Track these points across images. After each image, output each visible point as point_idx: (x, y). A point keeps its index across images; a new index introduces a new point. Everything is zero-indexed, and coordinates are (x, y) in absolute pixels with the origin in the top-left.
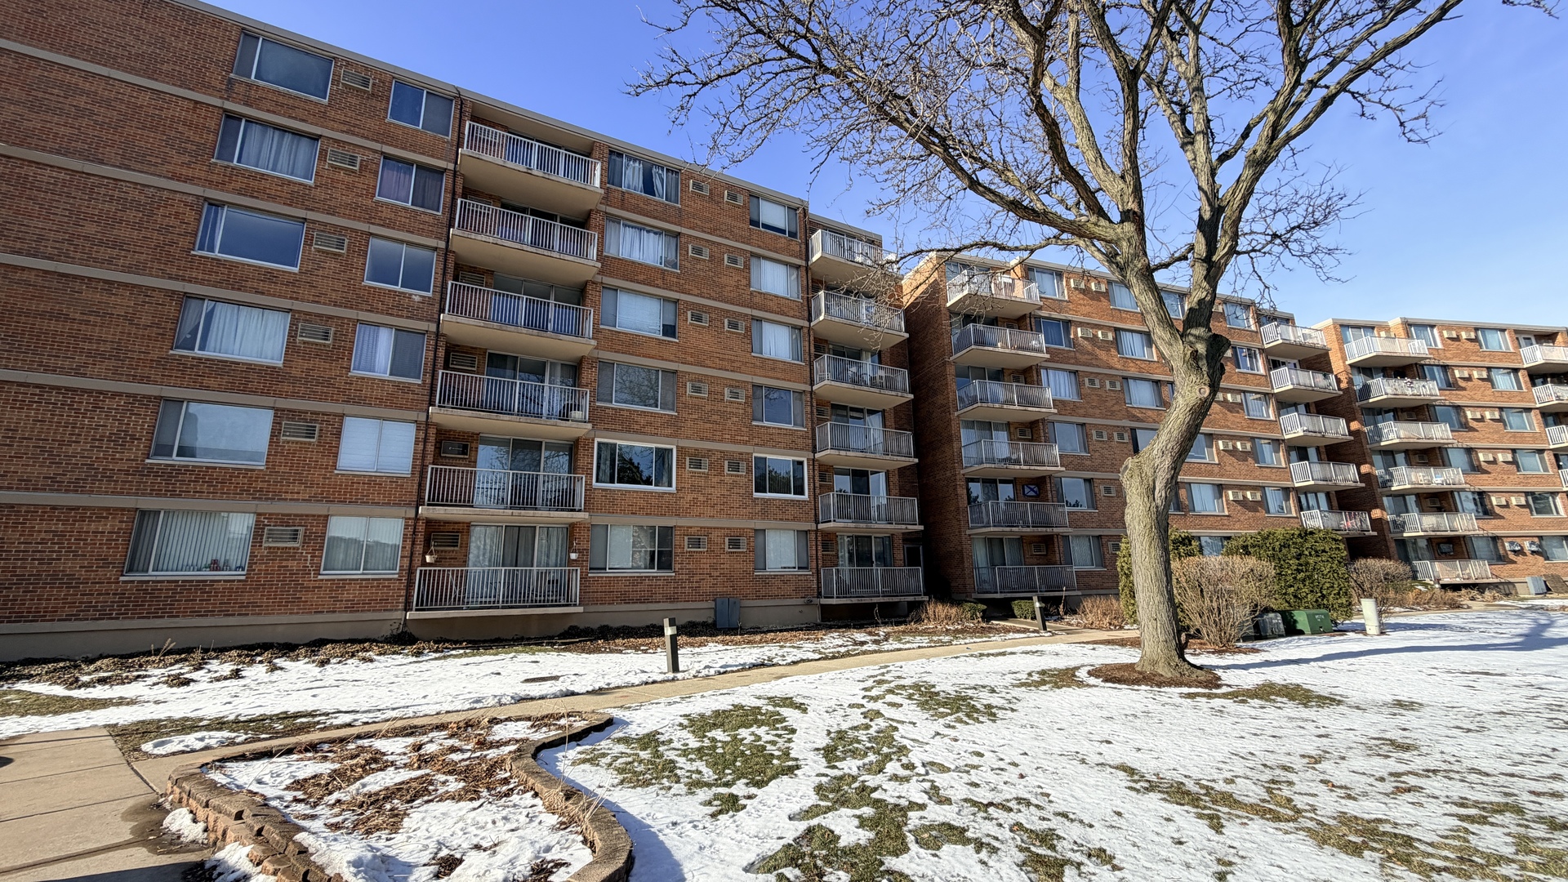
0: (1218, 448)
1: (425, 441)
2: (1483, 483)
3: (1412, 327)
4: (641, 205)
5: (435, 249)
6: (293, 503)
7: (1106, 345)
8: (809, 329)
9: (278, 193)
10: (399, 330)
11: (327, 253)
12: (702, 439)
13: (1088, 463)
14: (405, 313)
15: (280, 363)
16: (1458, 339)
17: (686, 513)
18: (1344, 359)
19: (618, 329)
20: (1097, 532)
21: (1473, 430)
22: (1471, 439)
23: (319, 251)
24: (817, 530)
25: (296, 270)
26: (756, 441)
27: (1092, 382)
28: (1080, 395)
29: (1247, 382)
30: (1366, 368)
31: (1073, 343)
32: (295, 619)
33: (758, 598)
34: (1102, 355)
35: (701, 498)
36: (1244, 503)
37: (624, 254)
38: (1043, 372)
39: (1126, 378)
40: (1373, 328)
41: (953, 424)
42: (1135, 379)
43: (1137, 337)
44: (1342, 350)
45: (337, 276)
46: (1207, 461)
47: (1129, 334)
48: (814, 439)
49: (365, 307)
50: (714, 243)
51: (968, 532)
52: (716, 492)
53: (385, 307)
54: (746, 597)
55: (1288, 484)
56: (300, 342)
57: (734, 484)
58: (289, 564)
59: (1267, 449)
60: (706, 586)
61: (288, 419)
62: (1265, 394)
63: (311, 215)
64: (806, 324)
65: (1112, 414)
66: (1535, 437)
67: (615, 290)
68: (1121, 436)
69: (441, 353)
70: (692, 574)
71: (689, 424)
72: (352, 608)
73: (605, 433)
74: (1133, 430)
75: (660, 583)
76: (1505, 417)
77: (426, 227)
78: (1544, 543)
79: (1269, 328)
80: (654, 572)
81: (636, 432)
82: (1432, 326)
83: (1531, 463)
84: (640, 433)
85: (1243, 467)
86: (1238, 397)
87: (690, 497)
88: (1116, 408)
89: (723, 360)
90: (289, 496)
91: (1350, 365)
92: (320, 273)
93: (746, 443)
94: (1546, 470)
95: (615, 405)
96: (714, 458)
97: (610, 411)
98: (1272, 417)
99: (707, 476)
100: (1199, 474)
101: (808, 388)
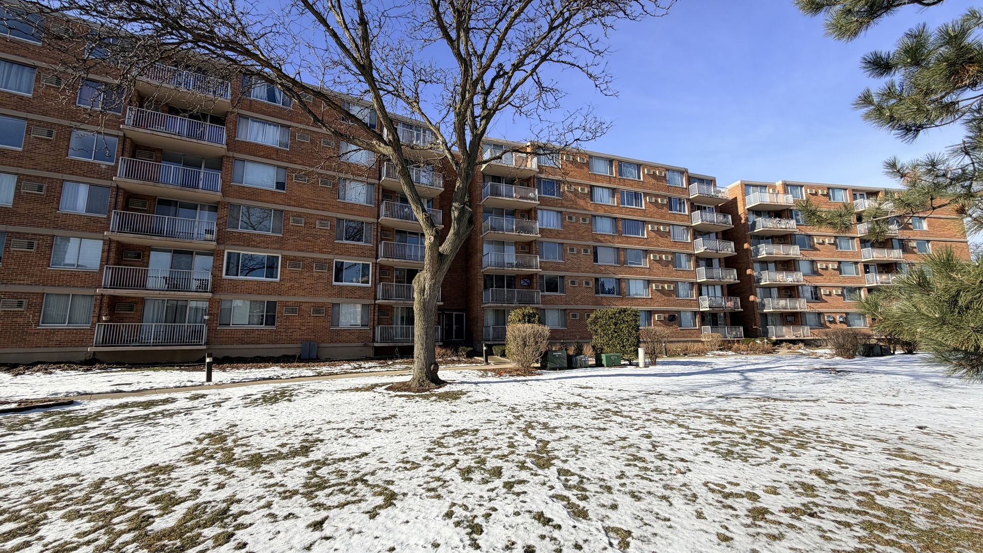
0: (650, 259)
1: (109, 250)
2: (818, 281)
3: (788, 187)
4: (264, 108)
5: (117, 136)
6: (20, 286)
7: (583, 196)
8: (379, 184)
9: (8, 103)
10: (91, 185)
11: (42, 139)
12: (299, 251)
13: (563, 266)
14: (95, 175)
15: (10, 205)
16: (816, 194)
17: (286, 293)
18: (745, 205)
19: (244, 185)
20: (564, 307)
21: (817, 249)
22: (814, 255)
23: (36, 138)
24: (375, 304)
25: (20, 149)
26: (337, 252)
27: (570, 218)
28: (563, 226)
29: (675, 219)
30: (758, 211)
31: (562, 194)
32: (22, 350)
33: (332, 342)
34: (581, 202)
35: (297, 285)
36: (662, 291)
37: (251, 138)
38: (539, 212)
39: (594, 216)
40: (766, 186)
41: (479, 243)
42: (601, 217)
43: (606, 191)
44: (744, 200)
45: (48, 153)
46: (642, 266)
47: (601, 189)
48: (377, 251)
49: (68, 171)
50: (314, 132)
51: (482, 306)
52: (308, 282)
53: (82, 172)
54: (323, 341)
55: (693, 280)
56: (24, 193)
57: (320, 277)
58: (18, 320)
59: (683, 258)
60: (296, 335)
61: (16, 238)
62: (687, 226)
63: (30, 116)
64: (377, 182)
65: (582, 238)
66: (854, 255)
67: (244, 161)
68: (586, 251)
69: (120, 199)
70: (287, 328)
71: (290, 241)
72: (60, 344)
73: (233, 247)
74: (595, 248)
75: (266, 333)
76: (838, 242)
77: (110, 123)
78: (849, 316)
79: (695, 186)
80: (263, 327)
81: (253, 246)
82: (801, 186)
83: (850, 271)
84: (256, 247)
85: (665, 269)
86: (667, 228)
87: (288, 284)
88: (585, 234)
89: (316, 203)
90: (17, 282)
91: (748, 209)
92: (37, 151)
93: (329, 253)
94: (857, 274)
95: (240, 230)
96: (306, 262)
97: (236, 234)
98: (689, 241)
99: (301, 273)
100: (636, 274)
101: (375, 221)
